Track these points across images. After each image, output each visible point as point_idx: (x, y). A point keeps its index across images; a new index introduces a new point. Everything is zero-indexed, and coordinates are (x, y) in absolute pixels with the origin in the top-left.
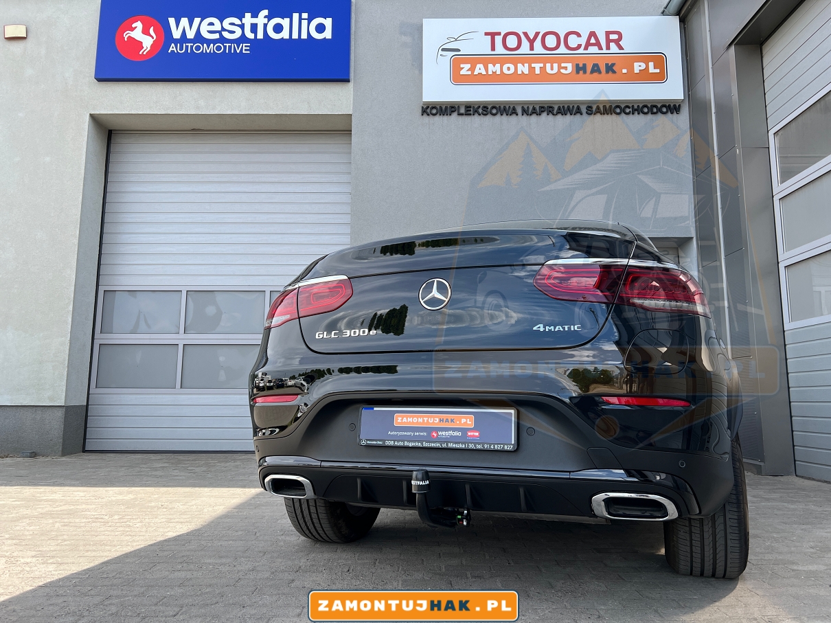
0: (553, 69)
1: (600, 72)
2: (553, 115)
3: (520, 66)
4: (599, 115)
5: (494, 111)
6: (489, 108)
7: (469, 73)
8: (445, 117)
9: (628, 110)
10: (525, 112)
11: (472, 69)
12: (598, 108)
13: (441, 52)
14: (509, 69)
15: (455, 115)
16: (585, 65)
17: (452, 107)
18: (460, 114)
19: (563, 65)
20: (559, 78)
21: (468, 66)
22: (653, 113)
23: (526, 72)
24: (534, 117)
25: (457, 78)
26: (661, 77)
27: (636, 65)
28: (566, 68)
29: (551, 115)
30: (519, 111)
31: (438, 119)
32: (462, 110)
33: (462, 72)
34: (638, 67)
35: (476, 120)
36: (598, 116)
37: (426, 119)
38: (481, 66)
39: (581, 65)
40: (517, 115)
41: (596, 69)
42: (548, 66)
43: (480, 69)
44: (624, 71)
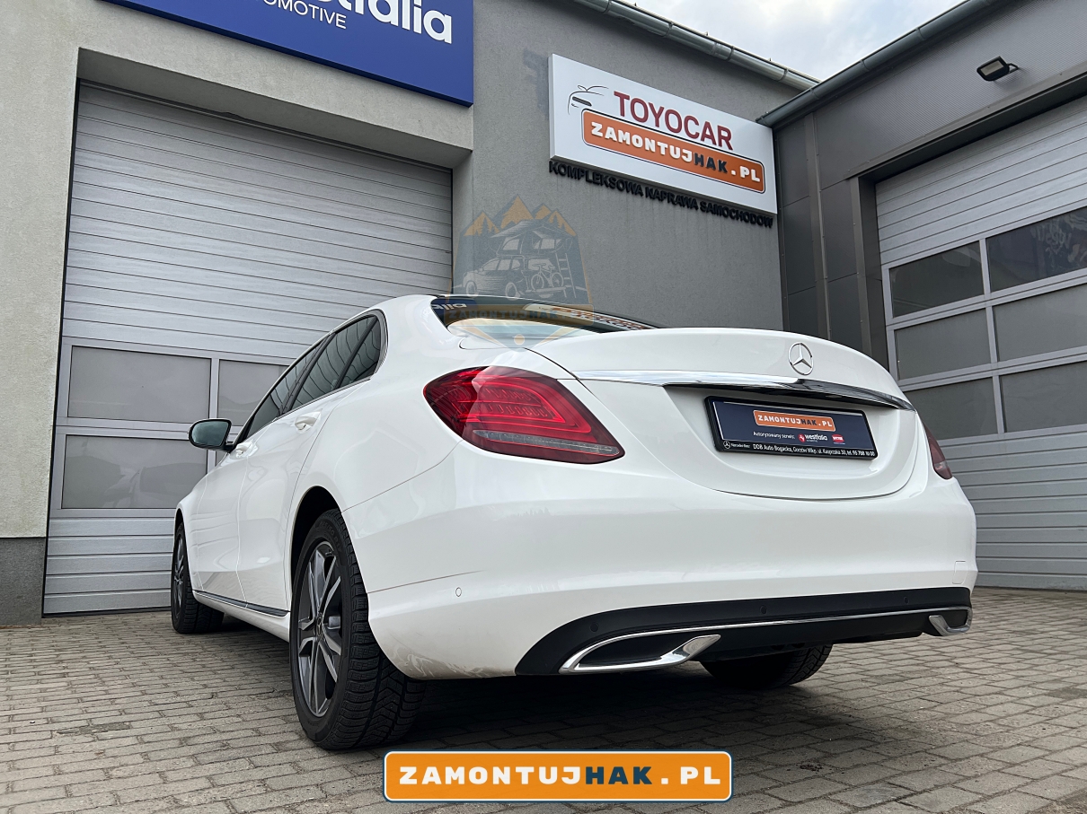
0: (676, 153)
1: (714, 168)
2: (674, 204)
3: (647, 140)
4: (710, 213)
5: (621, 186)
6: (617, 180)
7: (601, 134)
8: (573, 181)
9: (734, 215)
10: (650, 194)
11: (603, 131)
12: (710, 204)
13: (572, 101)
14: (637, 141)
15: (583, 180)
16: (702, 156)
18: (588, 181)
19: (684, 151)
20: (679, 164)
21: (599, 126)
22: (753, 223)
23: (653, 150)
24: (656, 203)
25: (590, 139)
26: (759, 187)
27: (743, 169)
29: (671, 206)
30: (644, 192)
31: (566, 181)
32: (591, 178)
33: (595, 132)
34: (744, 171)
35: (603, 193)
36: (710, 217)
37: (555, 178)
39: (699, 156)
40: (642, 195)
41: (711, 164)
43: (610, 134)
44: (733, 172)
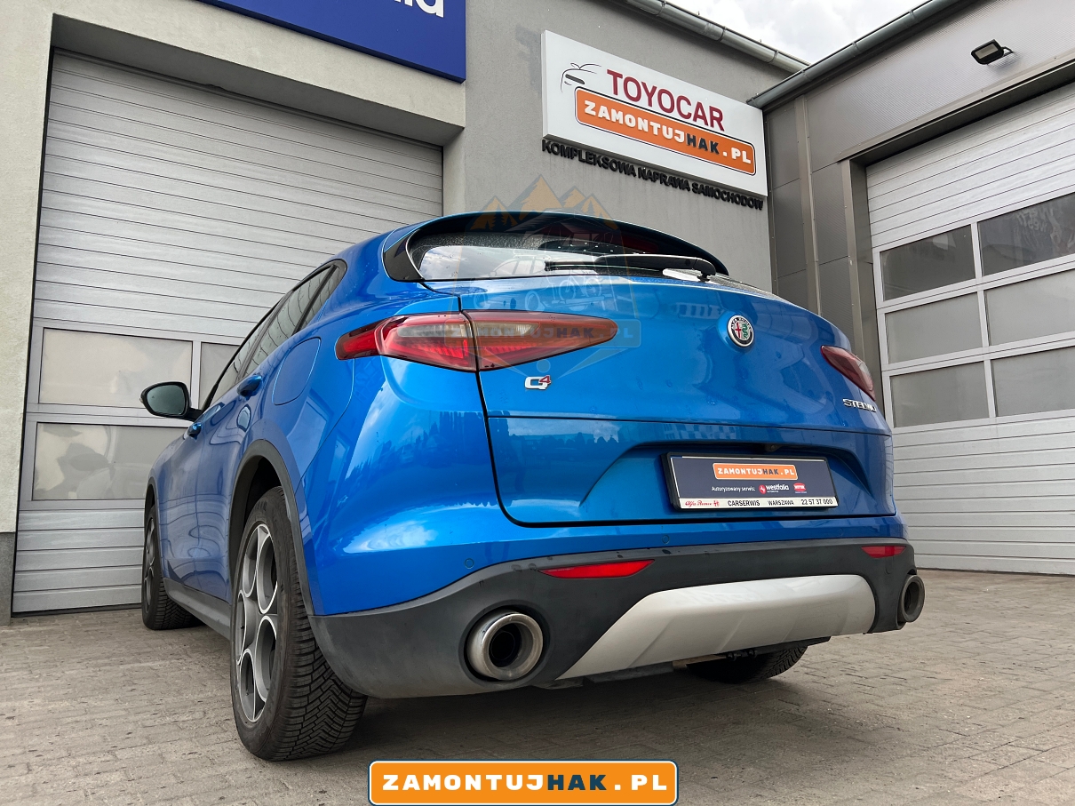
0: (668, 133)
1: (707, 150)
2: (666, 185)
3: (640, 119)
4: (702, 195)
5: (614, 166)
6: (610, 160)
7: (594, 113)
8: (567, 161)
9: (725, 196)
10: (642, 175)
11: (596, 109)
12: (702, 186)
13: (565, 79)
14: (630, 121)
15: (576, 158)
16: (694, 137)
17: (576, 151)
18: (581, 160)
19: (677, 131)
20: (671, 145)
21: (592, 105)
22: (743, 205)
23: (646, 129)
24: (648, 185)
25: (584, 118)
26: (750, 169)
27: (734, 150)
28: (679, 135)
30: (637, 172)
31: (559, 160)
32: (584, 157)
33: (588, 110)
34: (735, 153)
35: (597, 171)
36: (702, 198)
37: (547, 156)
38: (603, 108)
39: (692, 137)
40: (635, 175)
41: (703, 145)
42: (664, 128)
43: (603, 113)
44: (725, 154)
